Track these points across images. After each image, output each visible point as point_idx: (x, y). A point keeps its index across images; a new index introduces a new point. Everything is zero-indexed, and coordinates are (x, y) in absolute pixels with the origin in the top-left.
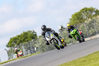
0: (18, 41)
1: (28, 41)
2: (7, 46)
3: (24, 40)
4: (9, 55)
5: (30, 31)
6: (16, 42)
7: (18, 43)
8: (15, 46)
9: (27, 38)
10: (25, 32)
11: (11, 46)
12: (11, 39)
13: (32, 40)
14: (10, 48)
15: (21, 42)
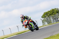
0: (48, 14)
1: (54, 14)
2: (42, 17)
3: (52, 14)
4: (43, 23)
5: (55, 9)
6: (47, 15)
7: (48, 15)
8: (47, 17)
9: (54, 12)
10: (53, 9)
11: (44, 17)
12: (44, 13)
13: (57, 14)
14: (43, 18)
15: (50, 15)
